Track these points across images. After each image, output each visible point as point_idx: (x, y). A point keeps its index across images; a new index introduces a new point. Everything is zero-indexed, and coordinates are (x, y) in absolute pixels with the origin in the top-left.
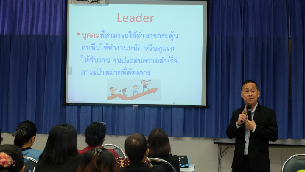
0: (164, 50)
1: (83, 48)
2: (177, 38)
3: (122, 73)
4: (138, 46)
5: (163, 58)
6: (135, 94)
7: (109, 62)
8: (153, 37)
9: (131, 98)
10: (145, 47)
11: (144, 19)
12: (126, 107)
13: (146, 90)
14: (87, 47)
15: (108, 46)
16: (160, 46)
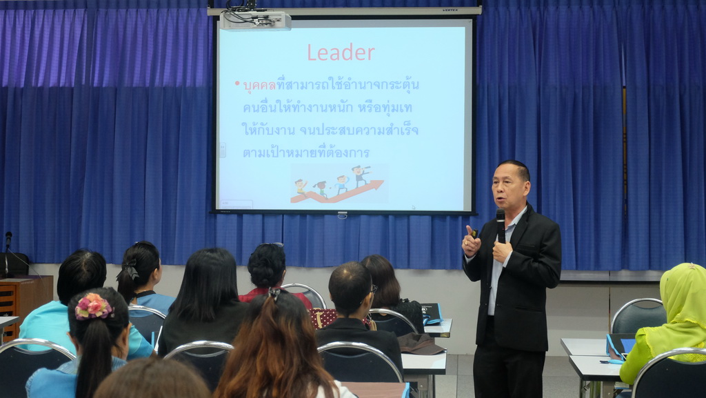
0: (393, 110)
1: (246, 108)
2: (417, 88)
3: (318, 154)
4: (346, 104)
5: (392, 124)
6: (343, 191)
7: (293, 133)
8: (373, 86)
9: (335, 200)
10: (360, 106)
11: (357, 54)
12: (326, 216)
13: (361, 184)
14: (254, 106)
15: (291, 104)
16: (386, 104)
